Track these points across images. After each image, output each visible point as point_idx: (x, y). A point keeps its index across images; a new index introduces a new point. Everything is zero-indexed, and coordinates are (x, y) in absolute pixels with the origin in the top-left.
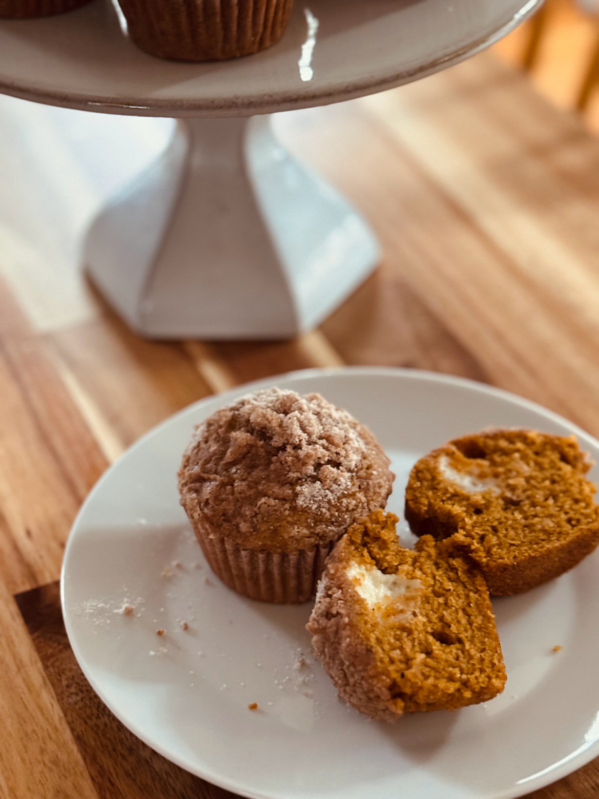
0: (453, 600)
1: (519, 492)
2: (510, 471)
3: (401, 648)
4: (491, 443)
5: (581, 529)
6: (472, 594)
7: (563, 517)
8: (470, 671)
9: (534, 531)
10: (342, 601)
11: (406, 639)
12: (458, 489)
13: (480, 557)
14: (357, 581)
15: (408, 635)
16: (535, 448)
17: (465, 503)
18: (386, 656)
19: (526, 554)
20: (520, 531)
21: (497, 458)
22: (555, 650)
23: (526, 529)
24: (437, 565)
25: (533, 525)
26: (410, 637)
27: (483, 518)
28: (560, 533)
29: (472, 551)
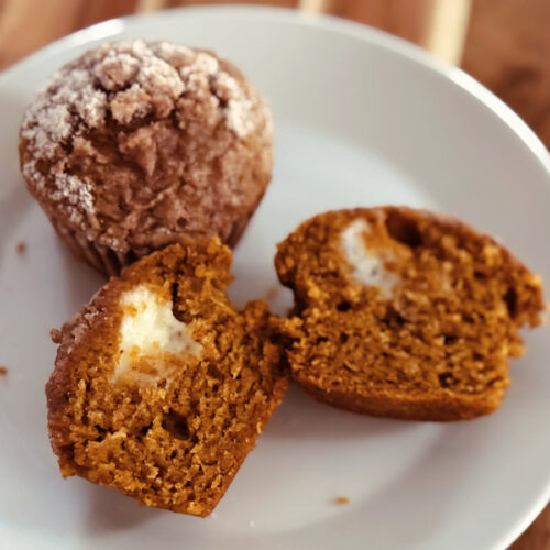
0: (225, 390)
1: (414, 310)
2: (423, 279)
3: (109, 413)
4: (435, 234)
5: (446, 395)
6: (259, 394)
7: (441, 368)
8: (174, 479)
9: (388, 365)
10: (86, 326)
11: (124, 406)
12: (343, 269)
13: (294, 360)
14: (133, 311)
15: (132, 402)
16: (480, 268)
17: (334, 289)
18: (81, 413)
19: (351, 388)
20: (371, 357)
21: (426, 256)
22: (342, 501)
23: (382, 358)
24: (246, 340)
25: (394, 358)
26: (132, 406)
27: (340, 318)
28: (418, 385)
29: (292, 349)
